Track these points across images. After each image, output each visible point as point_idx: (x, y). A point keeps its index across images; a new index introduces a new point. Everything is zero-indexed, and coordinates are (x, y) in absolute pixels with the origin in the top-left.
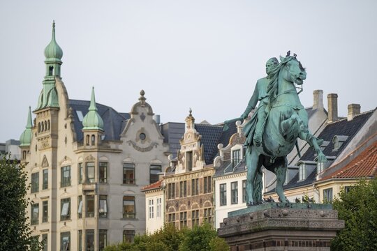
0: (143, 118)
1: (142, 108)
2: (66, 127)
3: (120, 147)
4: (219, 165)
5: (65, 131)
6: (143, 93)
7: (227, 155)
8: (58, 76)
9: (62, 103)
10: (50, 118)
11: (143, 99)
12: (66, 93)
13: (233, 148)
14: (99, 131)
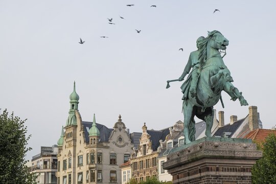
0: (120, 130)
1: (120, 125)
2: (80, 135)
3: (108, 145)
4: (160, 151)
5: (80, 137)
6: (120, 117)
7: (164, 146)
8: (77, 109)
9: (78, 123)
10: (72, 131)
11: (120, 120)
12: (80, 118)
13: (167, 142)
14: (97, 137)
